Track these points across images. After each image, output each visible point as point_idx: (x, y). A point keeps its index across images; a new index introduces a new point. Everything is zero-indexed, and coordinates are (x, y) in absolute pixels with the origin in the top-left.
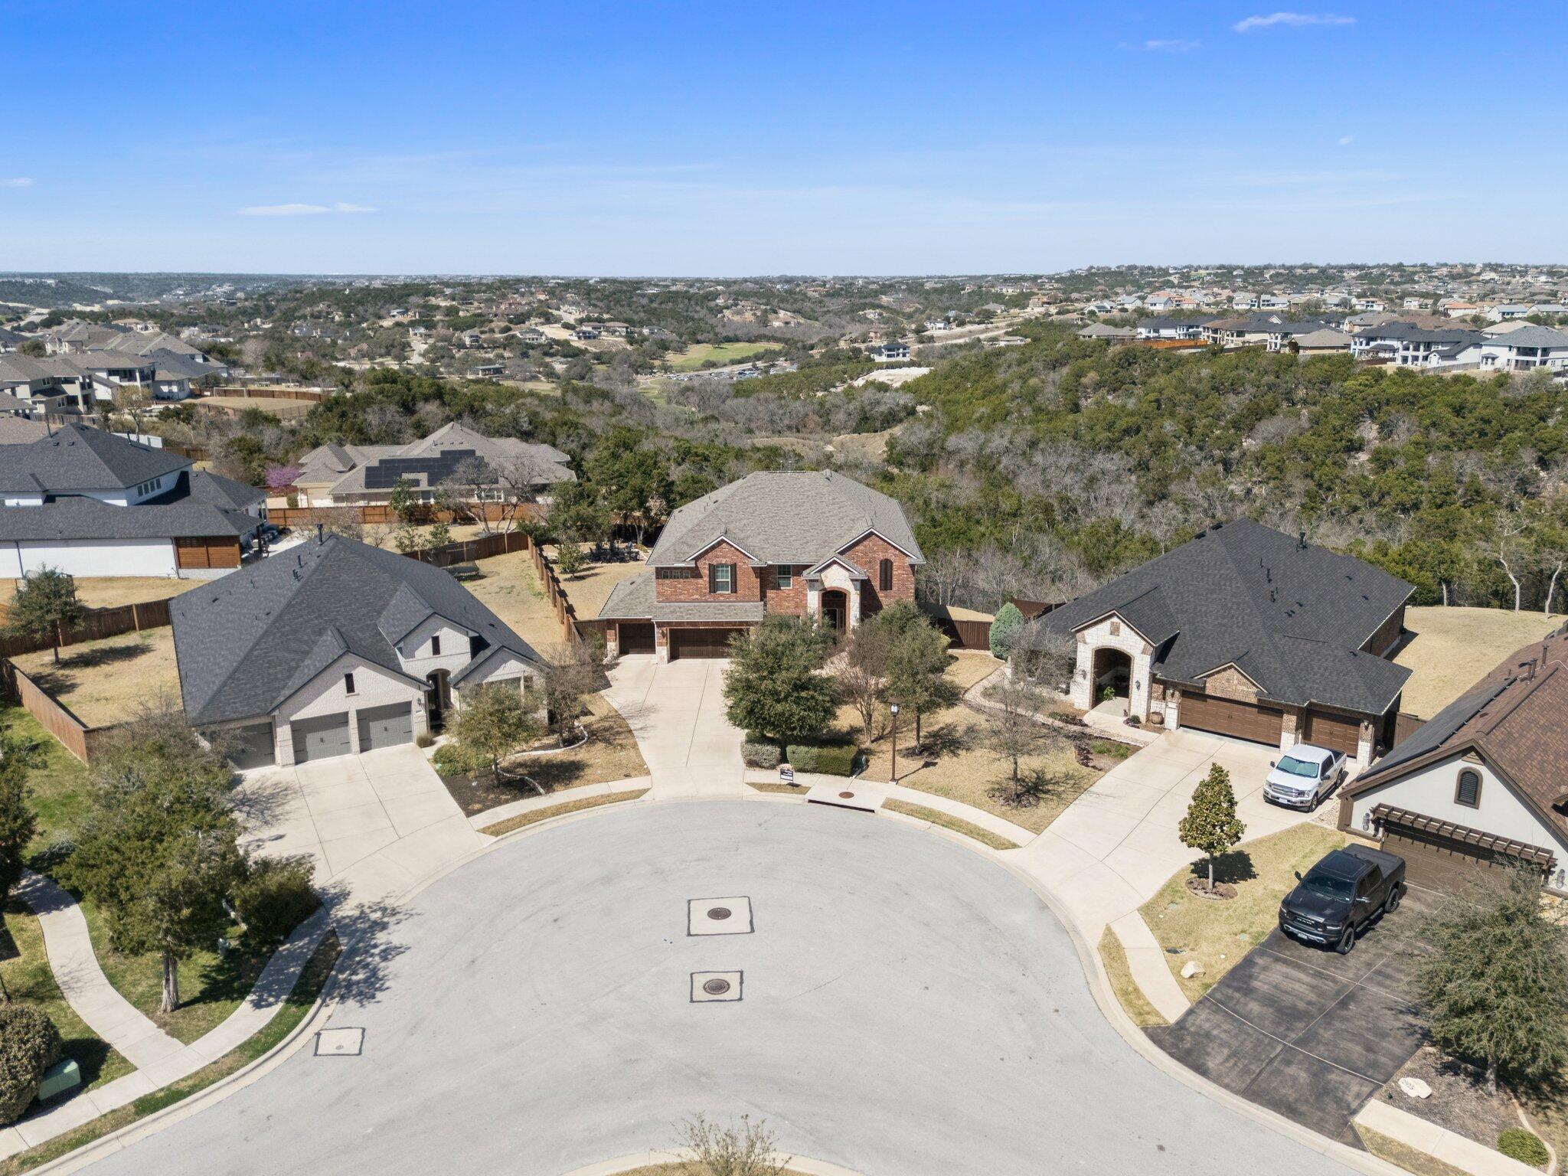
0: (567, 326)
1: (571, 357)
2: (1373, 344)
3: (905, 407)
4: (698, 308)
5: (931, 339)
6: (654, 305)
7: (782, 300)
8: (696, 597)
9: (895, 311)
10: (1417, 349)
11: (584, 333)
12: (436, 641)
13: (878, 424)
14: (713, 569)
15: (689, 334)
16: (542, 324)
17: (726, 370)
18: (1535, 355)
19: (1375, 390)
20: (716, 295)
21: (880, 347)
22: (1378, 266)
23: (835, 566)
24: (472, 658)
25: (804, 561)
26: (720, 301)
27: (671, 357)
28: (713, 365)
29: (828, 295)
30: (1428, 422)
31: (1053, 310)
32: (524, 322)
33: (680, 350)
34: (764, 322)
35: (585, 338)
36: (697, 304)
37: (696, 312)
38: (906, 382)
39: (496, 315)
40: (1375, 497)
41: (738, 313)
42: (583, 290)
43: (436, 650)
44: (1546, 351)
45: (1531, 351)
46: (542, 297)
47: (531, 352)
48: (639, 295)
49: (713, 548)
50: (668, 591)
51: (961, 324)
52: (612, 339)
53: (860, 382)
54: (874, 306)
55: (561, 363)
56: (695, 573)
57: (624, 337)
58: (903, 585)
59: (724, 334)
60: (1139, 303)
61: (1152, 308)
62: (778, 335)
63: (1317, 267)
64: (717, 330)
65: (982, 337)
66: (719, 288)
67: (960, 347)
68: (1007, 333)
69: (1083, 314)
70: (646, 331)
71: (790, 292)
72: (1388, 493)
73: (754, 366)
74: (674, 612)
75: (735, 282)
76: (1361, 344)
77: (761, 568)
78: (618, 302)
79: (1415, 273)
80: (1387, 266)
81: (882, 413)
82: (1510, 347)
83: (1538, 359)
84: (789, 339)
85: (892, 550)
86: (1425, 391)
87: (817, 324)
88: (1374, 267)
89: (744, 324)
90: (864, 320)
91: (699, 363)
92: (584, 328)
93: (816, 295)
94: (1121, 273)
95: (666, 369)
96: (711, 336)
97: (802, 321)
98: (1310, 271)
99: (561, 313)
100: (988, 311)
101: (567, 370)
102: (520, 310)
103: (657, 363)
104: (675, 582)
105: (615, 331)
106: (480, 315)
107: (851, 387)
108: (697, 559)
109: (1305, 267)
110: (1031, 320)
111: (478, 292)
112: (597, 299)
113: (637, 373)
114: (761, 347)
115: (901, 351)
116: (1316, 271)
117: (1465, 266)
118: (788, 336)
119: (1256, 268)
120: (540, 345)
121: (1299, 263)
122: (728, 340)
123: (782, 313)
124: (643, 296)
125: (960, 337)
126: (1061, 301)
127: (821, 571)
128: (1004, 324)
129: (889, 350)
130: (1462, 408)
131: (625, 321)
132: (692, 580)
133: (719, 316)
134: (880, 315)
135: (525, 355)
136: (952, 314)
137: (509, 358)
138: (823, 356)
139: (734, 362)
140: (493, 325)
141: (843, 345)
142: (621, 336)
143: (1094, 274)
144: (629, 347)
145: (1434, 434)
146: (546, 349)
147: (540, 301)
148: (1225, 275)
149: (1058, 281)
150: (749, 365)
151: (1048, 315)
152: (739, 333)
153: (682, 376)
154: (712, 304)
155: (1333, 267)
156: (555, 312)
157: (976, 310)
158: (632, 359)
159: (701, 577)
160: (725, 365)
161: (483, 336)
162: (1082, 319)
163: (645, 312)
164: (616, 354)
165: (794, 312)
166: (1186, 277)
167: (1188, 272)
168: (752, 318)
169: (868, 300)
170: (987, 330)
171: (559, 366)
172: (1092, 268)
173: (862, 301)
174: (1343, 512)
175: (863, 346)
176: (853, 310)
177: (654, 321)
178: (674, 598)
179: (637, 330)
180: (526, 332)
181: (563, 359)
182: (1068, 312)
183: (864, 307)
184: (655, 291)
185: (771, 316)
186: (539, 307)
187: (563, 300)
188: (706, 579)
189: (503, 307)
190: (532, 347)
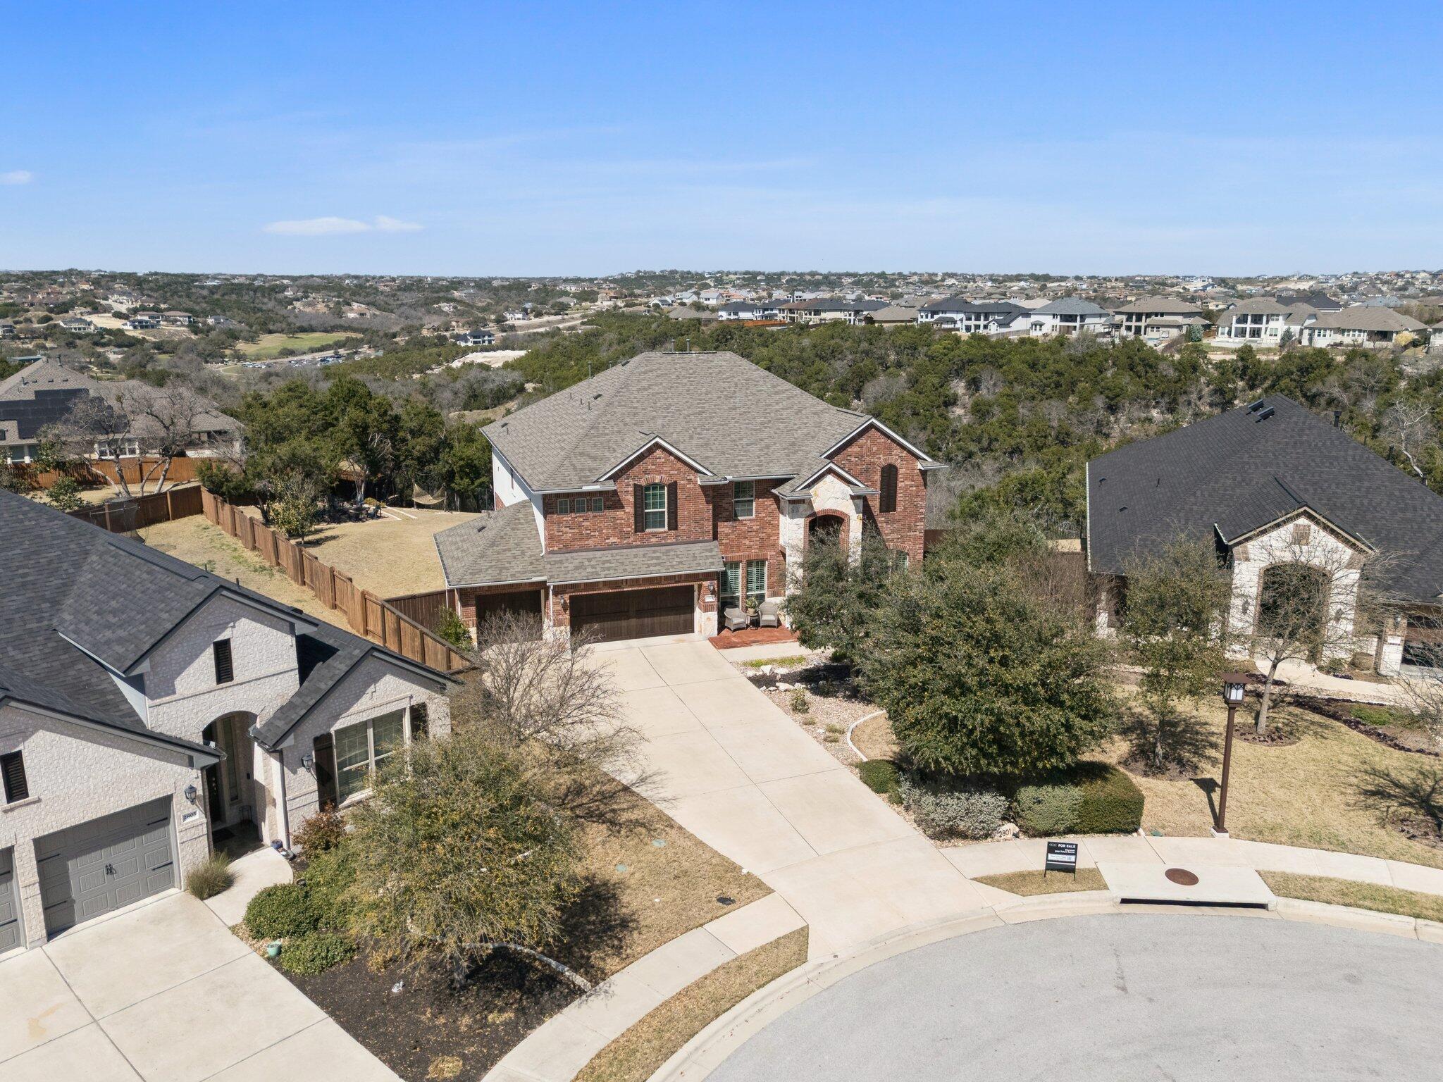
0: (118, 315)
1: (126, 346)
2: (936, 317)
3: (514, 385)
4: (266, 300)
5: (513, 328)
6: (216, 296)
7: (354, 294)
8: (612, 540)
9: (468, 304)
10: (978, 319)
11: (140, 322)
12: (223, 652)
13: (488, 401)
14: (641, 494)
15: (260, 324)
16: (89, 313)
17: (308, 357)
18: (1075, 321)
19: (957, 352)
20: (285, 288)
21: (465, 335)
22: (866, 274)
23: (830, 478)
24: (302, 680)
25: (777, 472)
26: (289, 293)
27: (241, 346)
28: (292, 353)
29: (399, 289)
30: (1012, 377)
31: (620, 303)
32: (67, 312)
33: (252, 339)
34: (340, 314)
35: (142, 327)
36: (264, 296)
37: (263, 303)
38: (507, 362)
39: (32, 305)
40: (985, 443)
41: (310, 305)
42: (136, 283)
43: (224, 671)
44: (1083, 318)
45: (1071, 318)
46: (86, 287)
47: (78, 342)
48: (196, 287)
49: (641, 458)
50: (568, 533)
51: (539, 315)
52: (172, 328)
53: (456, 364)
54: (448, 300)
55: (115, 353)
56: (610, 501)
57: (187, 326)
58: (911, 502)
59: (298, 325)
60: (695, 298)
61: (707, 302)
62: (355, 325)
63: (821, 274)
64: (290, 320)
65: (561, 326)
66: (285, 282)
67: (542, 334)
68: (583, 323)
69: (649, 306)
70: (211, 321)
71: (360, 286)
72: (997, 440)
73: (336, 353)
74: (580, 567)
75: (301, 277)
76: (927, 317)
77: (715, 488)
78: (175, 293)
79: (896, 280)
80: (872, 274)
81: (492, 390)
82: (1054, 315)
83: (1077, 324)
84: (367, 330)
85: (898, 451)
86: (1002, 352)
87: (393, 316)
88: (864, 275)
89: (317, 315)
90: (440, 312)
91: (275, 352)
92: (139, 318)
93: (388, 289)
94: (665, 276)
95: (239, 357)
96: (284, 325)
97: (378, 313)
98: (816, 277)
99: (110, 302)
100: (562, 303)
101: (124, 360)
102: (61, 299)
103: (228, 352)
104: (578, 518)
105: (177, 321)
106: (12, 305)
107: (449, 368)
108: (615, 477)
109: (813, 274)
110: (603, 312)
111: (7, 282)
112: (151, 289)
113: (207, 362)
114: (341, 336)
115: (486, 338)
116: (820, 277)
117: (930, 275)
118: (365, 326)
119: (775, 274)
120: (88, 335)
121: (807, 271)
122: (303, 330)
123: (355, 306)
124: (203, 287)
125: (540, 326)
126: (626, 297)
127: (809, 486)
128: (579, 315)
129: (475, 337)
130: (1034, 364)
131: (186, 310)
132: (607, 513)
133: (290, 307)
134: (455, 308)
135: (70, 345)
136: (528, 305)
137: (52, 349)
138: (408, 343)
139: (313, 350)
140: (29, 315)
141: (425, 333)
142: (182, 325)
143: (642, 277)
144: (193, 337)
145: (1018, 388)
146: (97, 338)
147: (84, 291)
148: (750, 279)
149: (611, 282)
150: (331, 353)
151: (616, 307)
152: (314, 323)
153: (258, 364)
154: (280, 296)
155: (833, 275)
156: (103, 302)
157: (551, 302)
158: (200, 348)
159: (622, 507)
160: (304, 353)
161: (18, 326)
162: (649, 311)
163: (206, 302)
164: (180, 342)
165: (368, 304)
166: (720, 280)
167: (721, 277)
168: (325, 310)
169: (441, 294)
170: (563, 321)
171: (114, 356)
172: (639, 271)
173: (436, 295)
174: (960, 458)
175: (448, 334)
176: (427, 303)
177: (218, 311)
178: (577, 544)
179: (200, 319)
180: (71, 322)
181: (117, 350)
182: (635, 305)
183: (438, 300)
184: (215, 283)
185: (345, 308)
186: (83, 297)
187: (110, 290)
188: (630, 510)
189: (40, 296)
190: (80, 337)
